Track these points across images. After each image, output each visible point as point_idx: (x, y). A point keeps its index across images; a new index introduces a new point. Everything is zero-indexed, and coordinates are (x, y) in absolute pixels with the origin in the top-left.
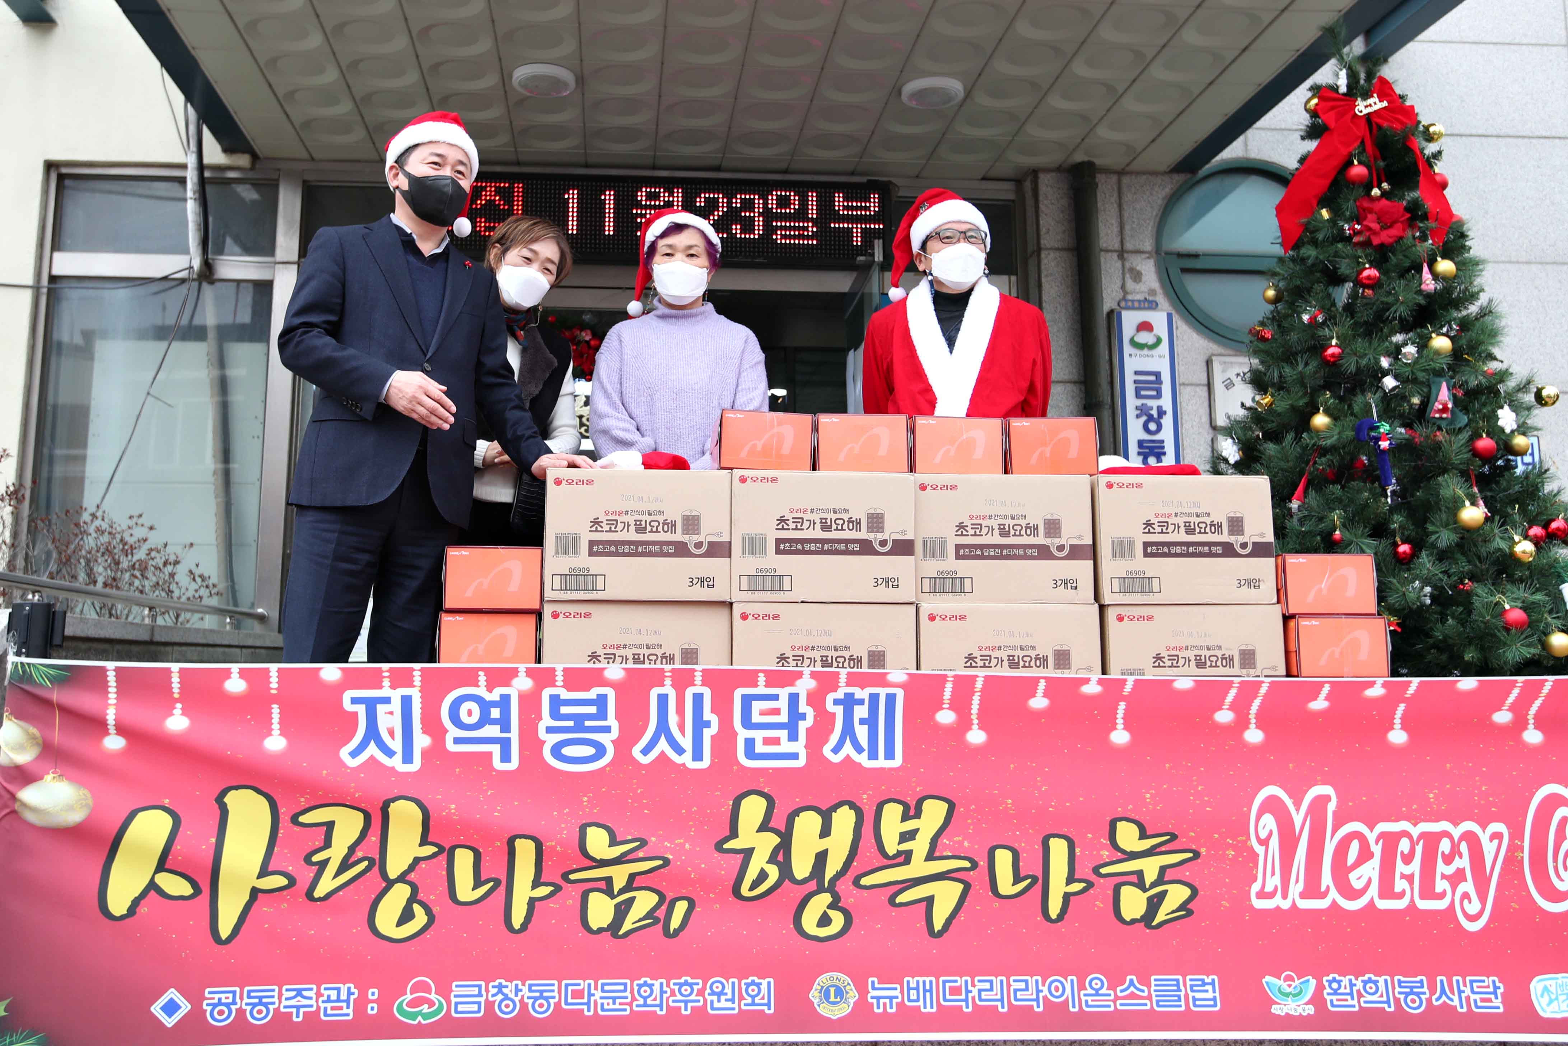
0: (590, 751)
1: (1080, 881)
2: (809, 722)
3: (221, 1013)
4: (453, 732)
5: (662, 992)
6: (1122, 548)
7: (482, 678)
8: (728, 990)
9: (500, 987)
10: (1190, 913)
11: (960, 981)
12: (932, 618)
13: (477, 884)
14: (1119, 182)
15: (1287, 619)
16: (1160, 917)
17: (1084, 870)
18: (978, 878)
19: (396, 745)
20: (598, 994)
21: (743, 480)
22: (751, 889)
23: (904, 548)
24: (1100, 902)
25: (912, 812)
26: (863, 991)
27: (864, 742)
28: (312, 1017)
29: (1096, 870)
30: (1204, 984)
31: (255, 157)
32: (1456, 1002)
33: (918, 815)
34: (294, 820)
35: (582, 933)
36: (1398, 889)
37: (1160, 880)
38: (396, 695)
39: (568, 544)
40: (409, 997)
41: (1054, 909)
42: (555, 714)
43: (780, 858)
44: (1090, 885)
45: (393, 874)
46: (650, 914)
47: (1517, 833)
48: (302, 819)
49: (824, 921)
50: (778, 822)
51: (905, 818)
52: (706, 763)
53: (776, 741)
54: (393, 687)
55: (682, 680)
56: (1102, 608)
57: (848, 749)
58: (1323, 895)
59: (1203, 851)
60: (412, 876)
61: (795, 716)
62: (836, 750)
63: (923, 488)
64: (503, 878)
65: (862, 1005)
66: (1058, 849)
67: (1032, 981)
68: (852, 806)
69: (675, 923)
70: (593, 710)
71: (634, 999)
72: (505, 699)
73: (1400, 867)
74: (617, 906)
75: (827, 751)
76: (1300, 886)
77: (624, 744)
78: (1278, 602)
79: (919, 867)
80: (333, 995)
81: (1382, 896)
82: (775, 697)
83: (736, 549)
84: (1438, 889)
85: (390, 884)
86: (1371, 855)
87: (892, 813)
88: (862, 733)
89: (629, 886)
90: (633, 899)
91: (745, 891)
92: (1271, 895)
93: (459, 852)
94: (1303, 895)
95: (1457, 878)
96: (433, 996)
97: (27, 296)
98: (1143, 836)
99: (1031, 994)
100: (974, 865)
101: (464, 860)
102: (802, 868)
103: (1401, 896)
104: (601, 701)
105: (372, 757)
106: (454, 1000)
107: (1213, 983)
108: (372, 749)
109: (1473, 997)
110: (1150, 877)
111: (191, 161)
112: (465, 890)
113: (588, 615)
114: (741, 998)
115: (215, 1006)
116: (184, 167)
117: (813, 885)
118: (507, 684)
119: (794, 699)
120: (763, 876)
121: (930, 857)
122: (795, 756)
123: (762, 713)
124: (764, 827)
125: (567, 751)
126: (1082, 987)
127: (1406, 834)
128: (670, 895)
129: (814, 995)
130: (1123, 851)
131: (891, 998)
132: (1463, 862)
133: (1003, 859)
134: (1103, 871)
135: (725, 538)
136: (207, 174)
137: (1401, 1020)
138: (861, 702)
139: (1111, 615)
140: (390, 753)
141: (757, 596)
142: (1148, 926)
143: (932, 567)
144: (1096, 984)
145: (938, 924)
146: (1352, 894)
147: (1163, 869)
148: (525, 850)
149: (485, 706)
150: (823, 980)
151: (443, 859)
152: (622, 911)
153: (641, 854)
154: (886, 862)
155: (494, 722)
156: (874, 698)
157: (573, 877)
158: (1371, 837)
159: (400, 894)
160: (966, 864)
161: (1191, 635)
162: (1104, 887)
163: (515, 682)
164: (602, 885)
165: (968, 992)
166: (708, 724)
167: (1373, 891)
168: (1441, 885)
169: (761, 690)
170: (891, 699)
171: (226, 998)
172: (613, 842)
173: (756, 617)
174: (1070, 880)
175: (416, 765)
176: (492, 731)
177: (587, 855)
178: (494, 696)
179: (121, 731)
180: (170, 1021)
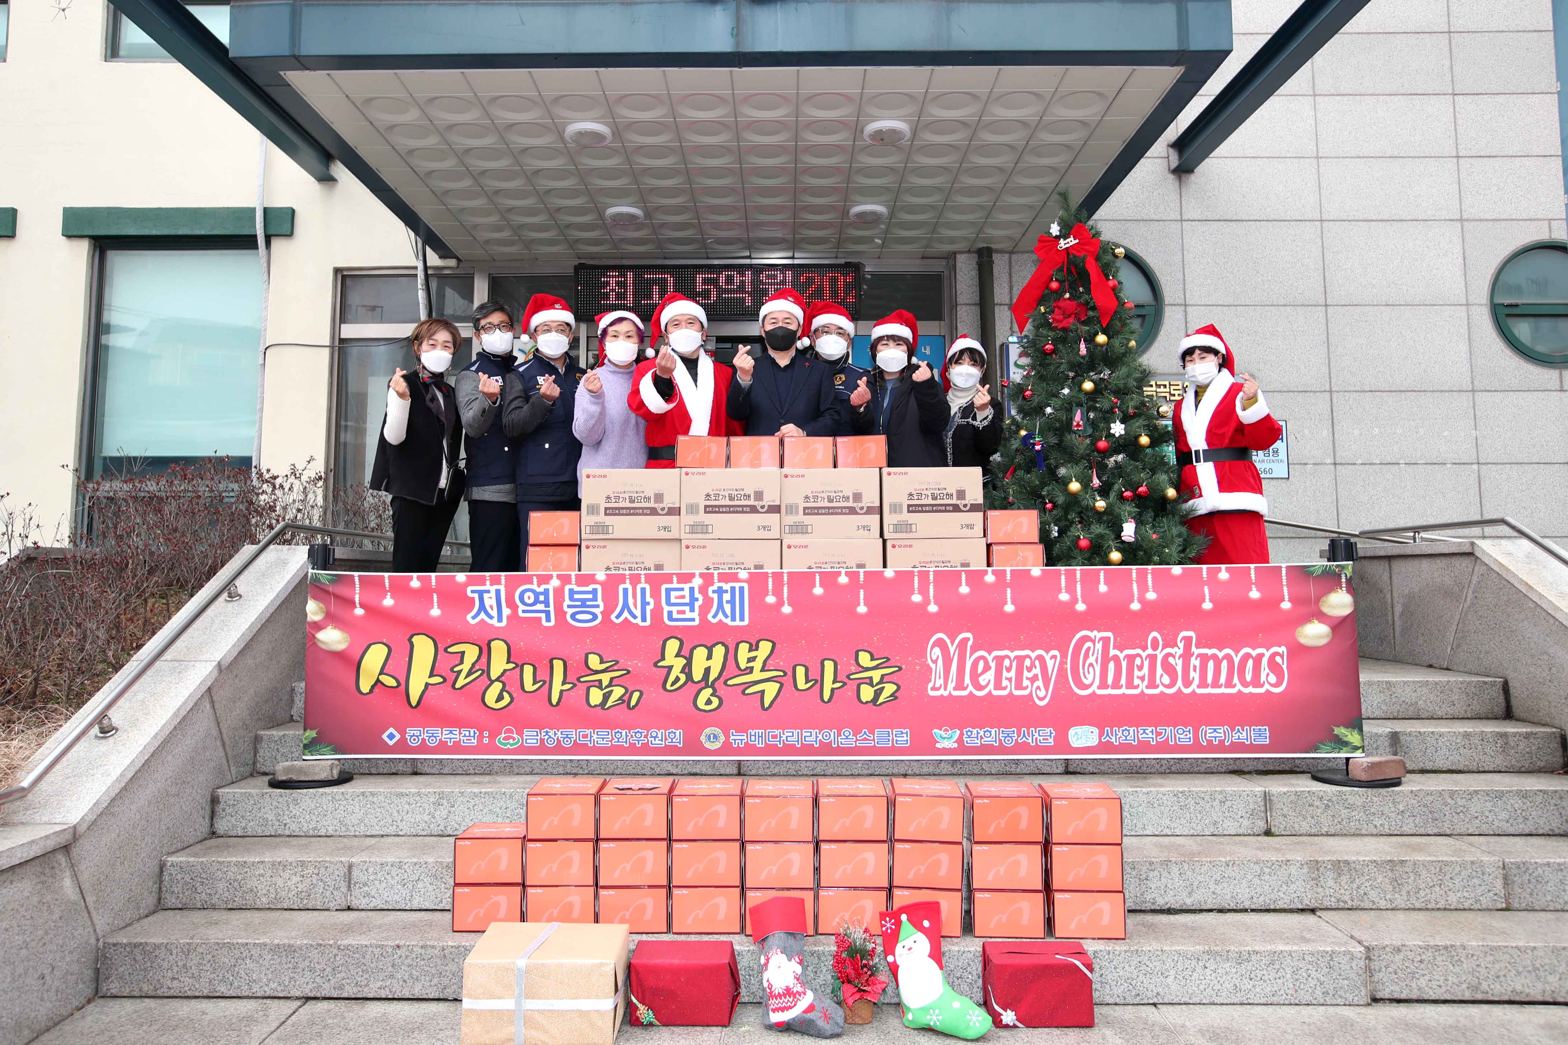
0: (590, 617)
1: (839, 682)
2: (700, 602)
3: (414, 740)
4: (522, 607)
5: (627, 736)
6: (896, 508)
7: (535, 580)
8: (659, 735)
9: (547, 732)
10: (896, 698)
11: (777, 732)
12: (789, 547)
13: (535, 682)
14: (1008, 259)
15: (989, 546)
16: (881, 700)
17: (842, 677)
18: (788, 680)
19: (494, 613)
20: (595, 736)
21: (687, 474)
22: (672, 685)
23: (775, 509)
24: (850, 692)
25: (754, 647)
26: (727, 736)
27: (728, 612)
28: (457, 744)
29: (848, 677)
30: (902, 733)
31: (459, 260)
32: (1030, 741)
33: (757, 649)
34: (446, 650)
35: (587, 707)
36: (1004, 685)
37: (881, 682)
38: (493, 589)
39: (593, 510)
40: (503, 735)
41: (826, 697)
42: (572, 599)
43: (687, 670)
44: (845, 684)
45: (493, 677)
46: (619, 699)
47: (1064, 655)
48: (449, 650)
49: (709, 702)
50: (685, 652)
51: (750, 650)
52: (648, 623)
53: (683, 612)
54: (491, 585)
55: (635, 579)
56: (884, 542)
57: (720, 616)
58: (965, 689)
59: (904, 667)
60: (503, 678)
61: (693, 599)
62: (714, 617)
63: (786, 476)
64: (548, 680)
65: (727, 743)
66: (829, 666)
67: (814, 732)
68: (723, 644)
69: (633, 703)
70: (590, 596)
71: (613, 739)
72: (547, 591)
73: (1005, 674)
74: (604, 695)
75: (710, 617)
76: (954, 684)
77: (606, 614)
78: (985, 536)
79: (757, 675)
80: (467, 733)
81: (996, 688)
82: (682, 589)
83: (683, 511)
84: (1024, 685)
85: (492, 682)
86: (990, 668)
87: (744, 648)
88: (727, 608)
89: (610, 684)
90: (612, 691)
91: (668, 687)
92: (938, 689)
93: (525, 667)
94: (955, 689)
95: (1034, 679)
96: (515, 736)
98: (873, 659)
99: (813, 738)
100: (785, 674)
101: (528, 670)
102: (697, 675)
103: (1005, 688)
104: (595, 591)
105: (482, 619)
106: (525, 738)
107: (907, 733)
108: (483, 615)
109: (1039, 738)
110: (876, 680)
111: (420, 265)
112: (529, 686)
113: (604, 547)
114: (666, 739)
115: (411, 736)
116: (416, 268)
117: (703, 684)
118: (548, 583)
119: (692, 590)
120: (677, 679)
121: (763, 670)
122: (693, 620)
123: (677, 598)
124: (678, 655)
125: (578, 617)
126: (839, 735)
127: (1008, 657)
128: (631, 689)
129: (703, 738)
130: (862, 667)
131: (742, 740)
132: (1037, 671)
133: (800, 671)
134: (852, 677)
135: (677, 505)
136: (430, 272)
137: (1001, 750)
138: (726, 591)
139: (889, 544)
140: (491, 617)
141: (694, 536)
142: (875, 705)
143: (789, 520)
144: (847, 733)
145: (767, 704)
146: (980, 688)
147: (883, 676)
148: (558, 665)
149: (537, 594)
150: (708, 731)
151: (518, 670)
152: (606, 697)
153: (616, 668)
154: (740, 673)
155: (541, 602)
156: (733, 589)
157: (582, 680)
158: (990, 658)
159: (497, 687)
160: (781, 674)
161: (933, 555)
162: (852, 685)
163: (551, 582)
164: (597, 684)
165: (781, 737)
166: (648, 603)
167: (991, 686)
168: (1026, 683)
169: (675, 585)
170: (741, 589)
171: (417, 733)
172: (602, 662)
173: (694, 547)
174: (834, 682)
175: (504, 623)
176: (541, 607)
177: (588, 668)
178: (541, 589)
179: (362, 606)
180: (391, 743)
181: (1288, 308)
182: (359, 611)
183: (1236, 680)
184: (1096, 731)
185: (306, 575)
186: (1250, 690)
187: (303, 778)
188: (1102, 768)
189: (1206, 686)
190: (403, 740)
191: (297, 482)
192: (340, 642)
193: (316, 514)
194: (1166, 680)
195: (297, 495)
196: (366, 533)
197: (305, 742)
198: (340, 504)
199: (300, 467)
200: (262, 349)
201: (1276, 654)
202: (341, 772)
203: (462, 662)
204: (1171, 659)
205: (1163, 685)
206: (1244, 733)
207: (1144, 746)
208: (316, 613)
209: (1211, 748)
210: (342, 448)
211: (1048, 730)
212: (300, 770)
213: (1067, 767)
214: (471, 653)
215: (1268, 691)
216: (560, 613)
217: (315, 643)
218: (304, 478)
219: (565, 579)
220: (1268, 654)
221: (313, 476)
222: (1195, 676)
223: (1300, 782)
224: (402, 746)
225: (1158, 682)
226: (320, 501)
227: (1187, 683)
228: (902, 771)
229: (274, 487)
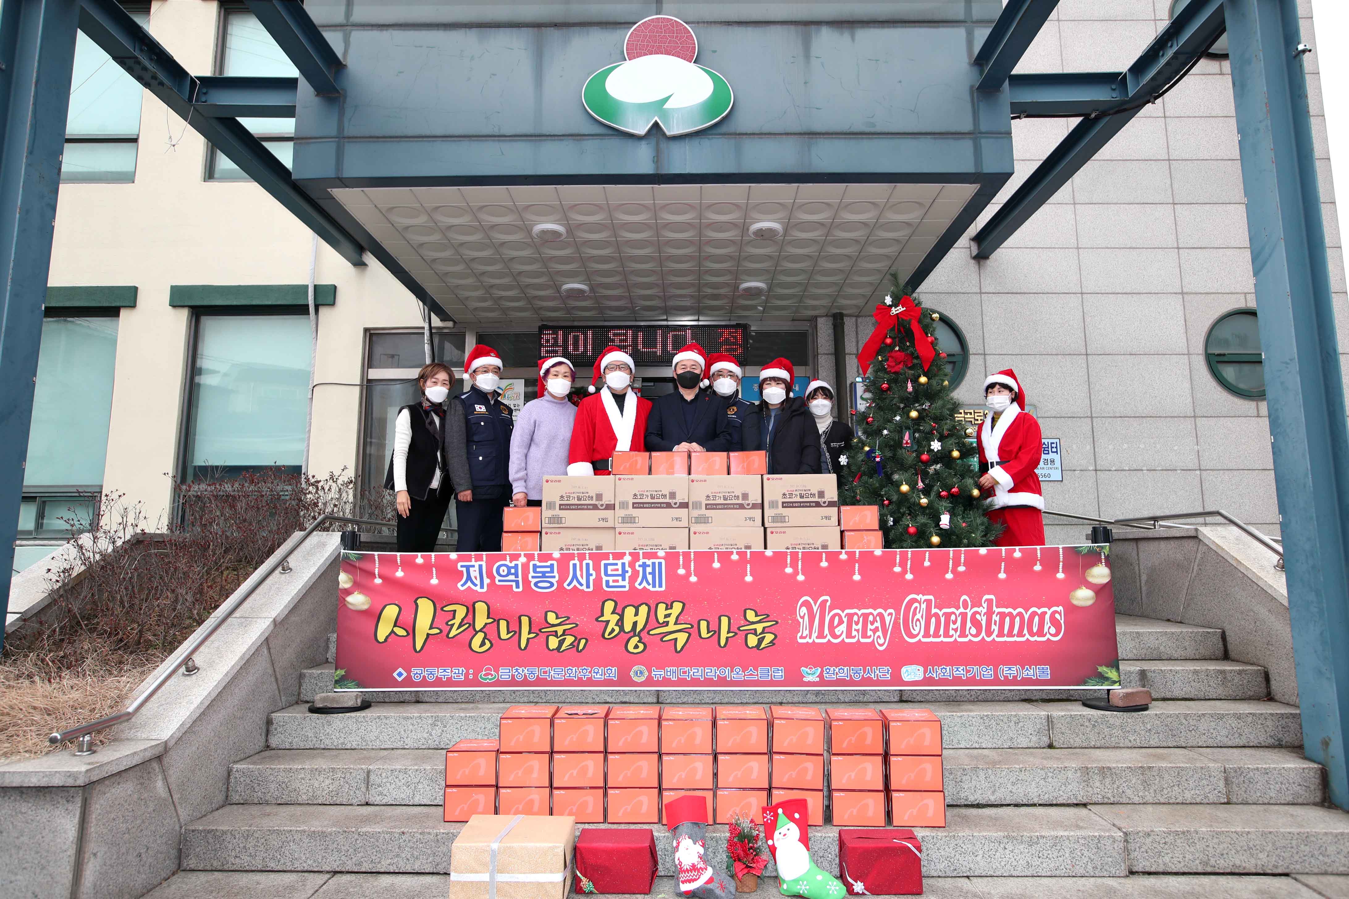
0: (548, 585)
1: (732, 633)
2: (630, 574)
3: (417, 677)
4: (498, 578)
5: (576, 672)
6: (773, 504)
7: (508, 558)
8: (600, 671)
9: (516, 669)
10: (774, 644)
11: (686, 669)
12: (695, 533)
13: (508, 632)
14: (857, 320)
15: (842, 532)
16: (763, 646)
17: (734, 628)
18: (694, 631)
19: (478, 582)
20: (553, 672)
21: (620, 479)
22: (609, 635)
23: (684, 505)
24: (740, 641)
25: (669, 607)
26: (650, 672)
27: (651, 581)
28: (449, 679)
29: (738, 629)
30: (778, 670)
31: (455, 322)
32: (873, 676)
33: (671, 608)
34: (442, 609)
35: (547, 651)
36: (853, 635)
37: (763, 632)
38: (477, 564)
39: (551, 506)
40: (484, 673)
41: (723, 643)
42: (535, 572)
43: (620, 624)
44: (736, 634)
45: (477, 629)
46: (570, 645)
47: (898, 613)
48: (445, 609)
49: (636, 647)
50: (619, 610)
51: (666, 609)
52: (591, 589)
53: (617, 581)
55: (582, 557)
56: (765, 529)
57: (645, 584)
58: (825, 637)
59: (779, 621)
60: (484, 630)
61: (624, 571)
62: (640, 584)
63: (693, 481)
64: (518, 631)
65: (649, 677)
66: (724, 620)
67: (713, 669)
68: (647, 605)
69: (581, 647)
70: (548, 569)
71: (565, 674)
72: (516, 565)
73: (854, 627)
74: (559, 641)
75: (637, 585)
76: (816, 634)
77: (560, 583)
78: (839, 524)
79: (671, 627)
80: (457, 671)
81: (847, 638)
82: (616, 564)
83: (617, 507)
84: (869, 634)
85: (477, 632)
86: (843, 622)
87: (662, 607)
88: (650, 578)
89: (564, 634)
90: (565, 639)
91: (606, 636)
92: (805, 638)
93: (501, 621)
94: (817, 637)
95: (876, 630)
96: (492, 673)
97: (357, 389)
98: (757, 615)
99: (713, 674)
100: (692, 627)
101: (503, 624)
102: (628, 627)
103: (854, 637)
104: (552, 566)
105: (469, 587)
106: (500, 674)
107: (782, 670)
108: (469, 584)
109: (880, 674)
110: (759, 631)
111: (426, 326)
112: (504, 635)
113: (559, 533)
114: (605, 674)
115: (415, 674)
116: (423, 328)
117: (632, 634)
118: (517, 560)
119: (623, 564)
120: (613, 630)
121: (676, 624)
122: (624, 587)
123: (612, 570)
124: (613, 613)
125: (540, 585)
126: (732, 671)
127: (856, 614)
128: (579, 638)
129: (632, 674)
130: (749, 621)
131: (660, 675)
132: (878, 624)
133: (703, 624)
134: (741, 629)
135: (613, 503)
136: (433, 331)
137: (852, 683)
138: (649, 566)
139: (768, 531)
140: (476, 585)
141: (625, 525)
142: (758, 649)
143: (695, 513)
144: (738, 670)
145: (679, 649)
146: (835, 637)
147: (764, 628)
148: (525, 620)
149: (509, 568)
150: (635, 668)
151: (495, 624)
152: (561, 643)
153: (568, 622)
154: (659, 625)
155: (512, 574)
156: (654, 564)
157: (543, 630)
158: (843, 615)
159: (480, 636)
160: (689, 626)
161: (801, 539)
162: (741, 634)
163: (520, 559)
164: (554, 633)
165: (689, 673)
166: (591, 575)
167: (844, 636)
169: (611, 561)
170: (660, 564)
171: (419, 672)
172: (557, 618)
173: (625, 533)
174: (728, 632)
175: (485, 590)
176: (512, 577)
177: (547, 623)
178: (513, 564)
179: (380, 577)
180: (400, 679)
181: (1060, 357)
182: (378, 581)
183: (1025, 631)
184: (922, 669)
185: (340, 553)
186: (1036, 638)
187: (335, 706)
188: (927, 697)
189: (1003, 636)
190: (409, 677)
191: (334, 485)
192: (363, 604)
193: (348, 508)
194: (974, 631)
195: (333, 494)
196: (384, 522)
197: (337, 678)
198: (366, 501)
199: (336, 474)
200: (311, 387)
201: (1056, 612)
202: (363, 701)
203: (454, 618)
204: (978, 616)
205: (972, 635)
206: (1032, 671)
207: (957, 681)
208: (346, 582)
209: (1007, 682)
210: (368, 458)
211: (886, 668)
212: (333, 699)
213: (901, 696)
214: (461, 612)
215: (1048, 639)
216: (526, 582)
217: (345, 605)
218: (340, 482)
219: (530, 557)
220: (1049, 612)
221: (346, 480)
222: (995, 628)
223: (1074, 708)
224: (408, 682)
225: (967, 632)
226: (351, 498)
227: (989, 633)
228: (779, 700)
229: (317, 489)
